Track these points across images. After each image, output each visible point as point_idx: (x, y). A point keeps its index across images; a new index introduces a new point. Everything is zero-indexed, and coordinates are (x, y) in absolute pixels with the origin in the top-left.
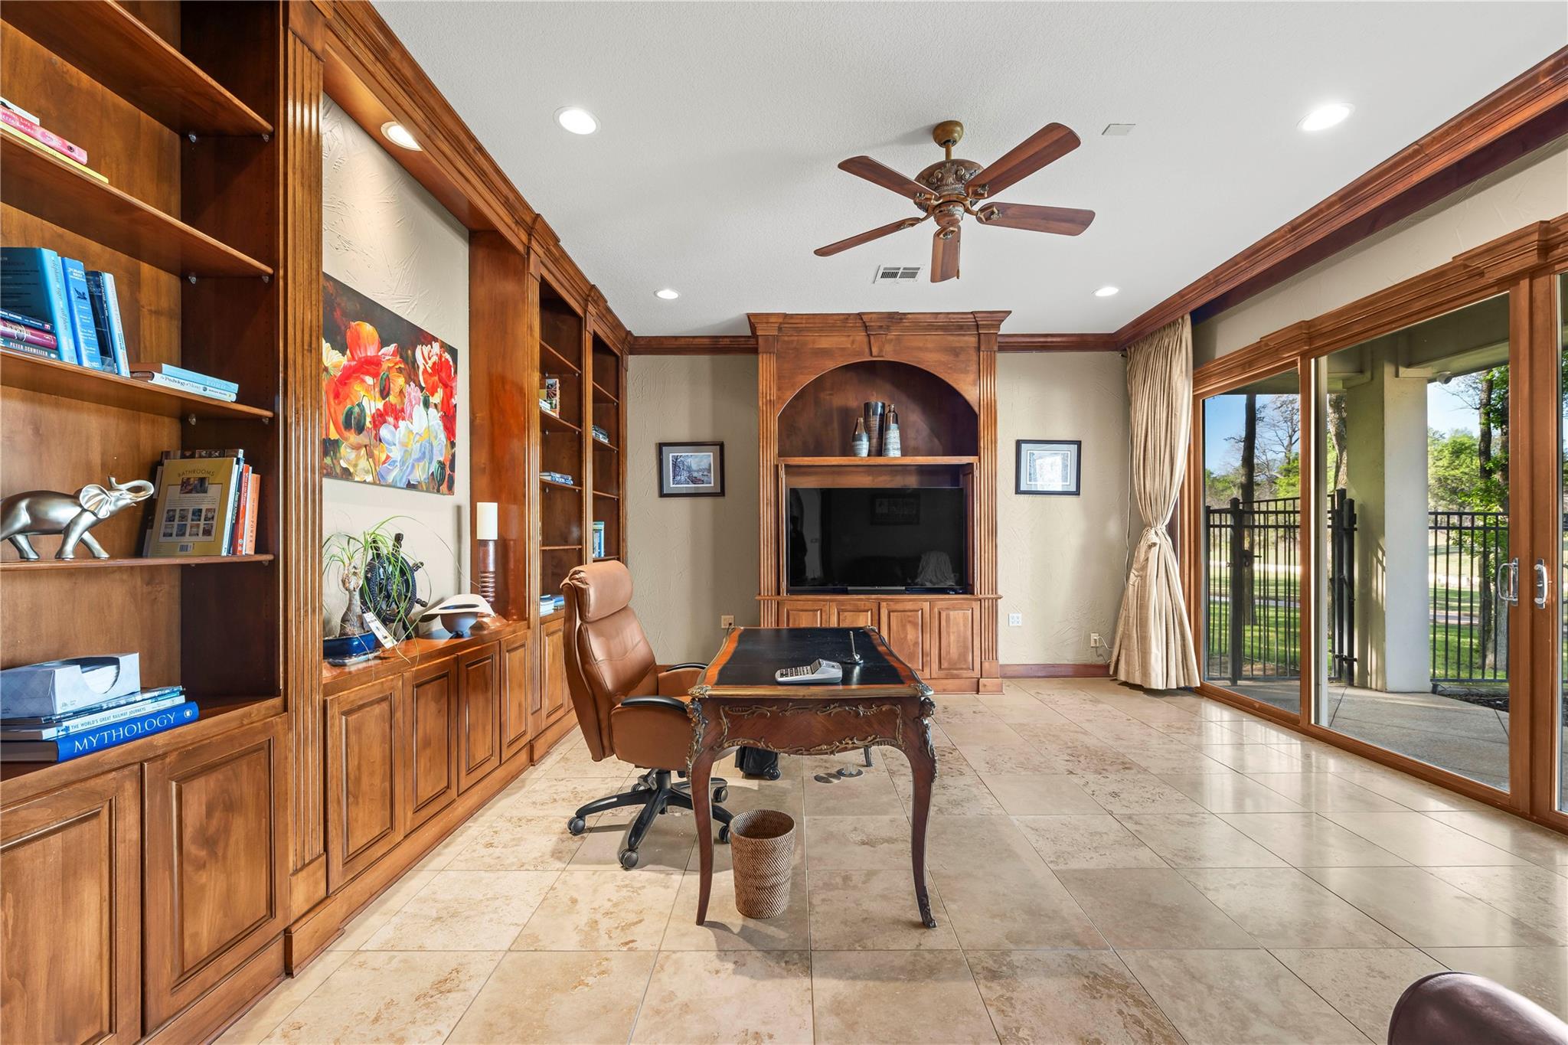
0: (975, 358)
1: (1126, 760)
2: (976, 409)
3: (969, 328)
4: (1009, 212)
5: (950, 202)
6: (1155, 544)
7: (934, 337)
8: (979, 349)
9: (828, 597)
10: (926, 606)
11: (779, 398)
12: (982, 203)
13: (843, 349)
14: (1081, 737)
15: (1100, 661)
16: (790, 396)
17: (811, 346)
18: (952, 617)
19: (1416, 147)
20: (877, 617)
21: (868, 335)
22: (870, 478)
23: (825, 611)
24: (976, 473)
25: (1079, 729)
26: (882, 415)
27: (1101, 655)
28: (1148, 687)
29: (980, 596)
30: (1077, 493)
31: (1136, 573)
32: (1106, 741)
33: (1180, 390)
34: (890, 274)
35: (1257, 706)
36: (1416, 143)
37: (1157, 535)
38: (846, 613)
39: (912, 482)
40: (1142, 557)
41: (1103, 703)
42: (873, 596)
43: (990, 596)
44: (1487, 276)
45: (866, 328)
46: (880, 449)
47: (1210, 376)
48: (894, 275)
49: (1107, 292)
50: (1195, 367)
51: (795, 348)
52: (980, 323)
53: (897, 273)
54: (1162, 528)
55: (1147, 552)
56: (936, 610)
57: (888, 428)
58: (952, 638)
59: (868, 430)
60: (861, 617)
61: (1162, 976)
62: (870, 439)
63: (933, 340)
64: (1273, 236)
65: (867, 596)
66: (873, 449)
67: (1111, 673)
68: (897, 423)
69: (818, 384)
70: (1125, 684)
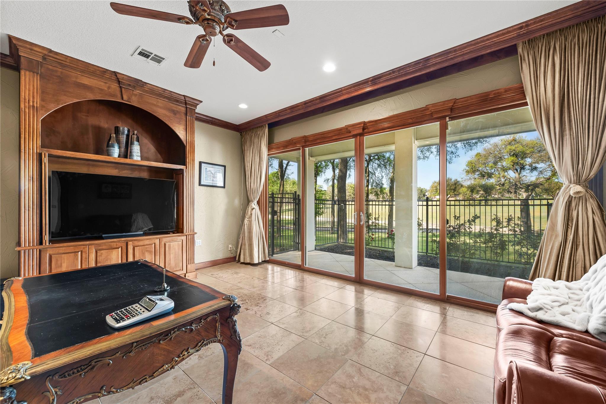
0: (184, 118)
1: (263, 296)
2: (185, 143)
3: (181, 103)
4: (240, 44)
5: (214, 21)
6: (254, 208)
7: (163, 101)
8: (186, 114)
9: (88, 243)
10: (157, 242)
11: (42, 107)
12: (229, 31)
13: (102, 90)
14: (240, 290)
15: (232, 256)
16: (53, 108)
17: (74, 79)
18: (172, 246)
19: (341, 90)
20: (125, 251)
21: (121, 87)
22: (117, 170)
23: (85, 252)
24: (185, 174)
25: (238, 287)
26: (128, 136)
27: (232, 253)
28: (253, 263)
29: (186, 234)
30: (224, 187)
31: (247, 220)
32: (250, 290)
33: (264, 152)
34: (144, 54)
35: (287, 263)
36: (341, 88)
37: (254, 205)
38: (102, 251)
39: (145, 175)
40: (249, 213)
41: (240, 273)
42: (123, 239)
43: (191, 233)
44: (351, 133)
45: (119, 82)
46: (126, 153)
47: (272, 149)
48: (147, 56)
49: (243, 106)
50: (269, 144)
51: (59, 77)
52: (187, 102)
53: (149, 56)
54: (256, 202)
55: (251, 212)
56: (163, 243)
57: (132, 143)
58: (172, 256)
59: (119, 142)
60: (114, 252)
61: (337, 395)
62: (120, 148)
63: (161, 102)
64: (299, 104)
65: (118, 239)
66: (122, 154)
67: (237, 260)
68: (138, 141)
69: (76, 106)
70: (242, 263)
